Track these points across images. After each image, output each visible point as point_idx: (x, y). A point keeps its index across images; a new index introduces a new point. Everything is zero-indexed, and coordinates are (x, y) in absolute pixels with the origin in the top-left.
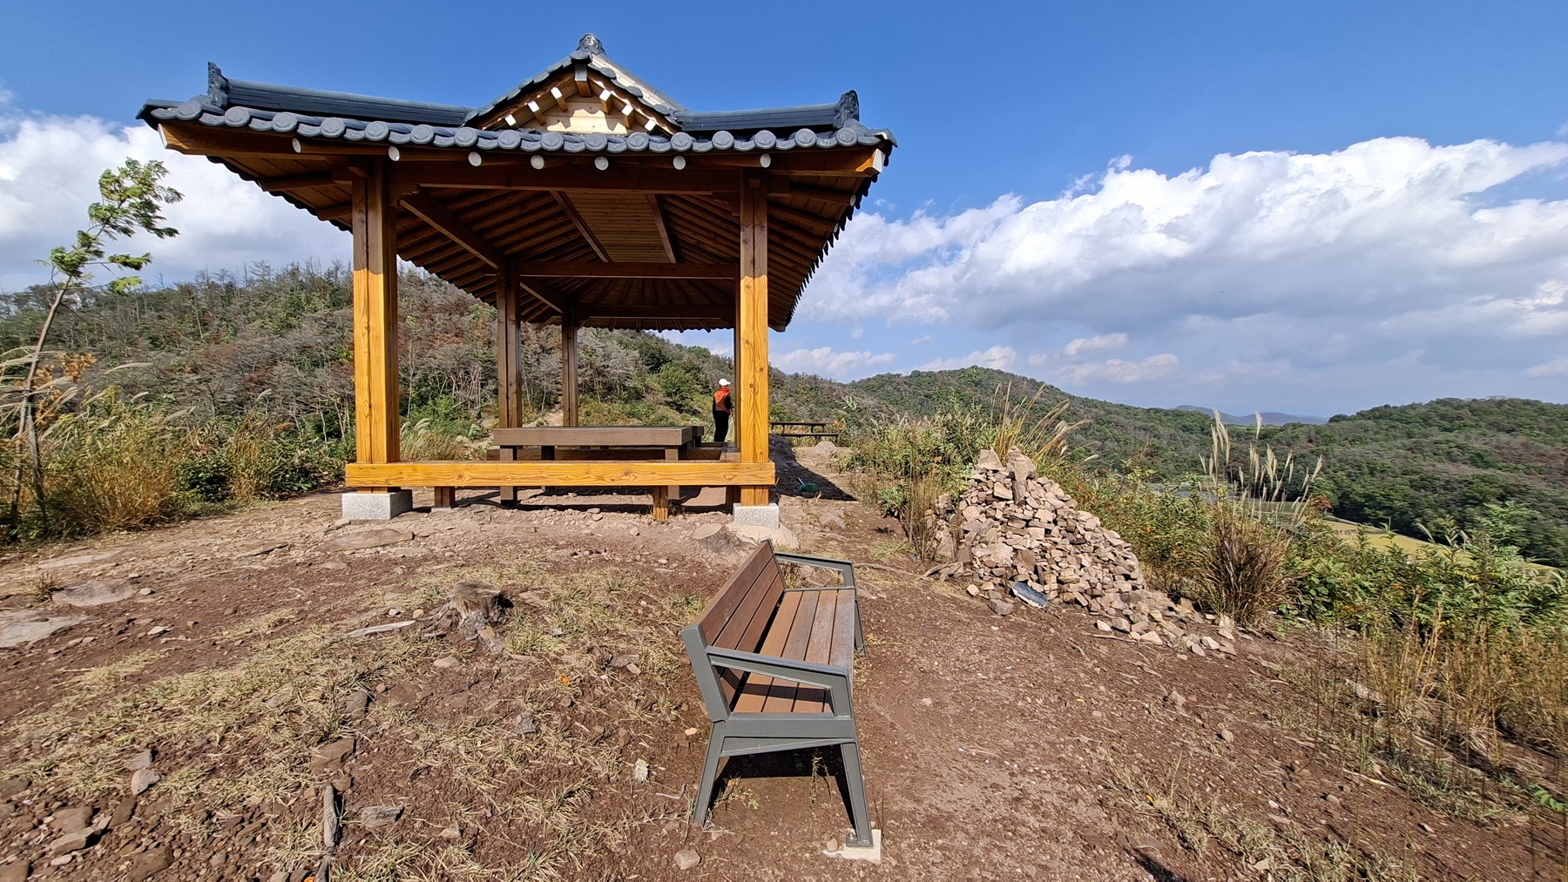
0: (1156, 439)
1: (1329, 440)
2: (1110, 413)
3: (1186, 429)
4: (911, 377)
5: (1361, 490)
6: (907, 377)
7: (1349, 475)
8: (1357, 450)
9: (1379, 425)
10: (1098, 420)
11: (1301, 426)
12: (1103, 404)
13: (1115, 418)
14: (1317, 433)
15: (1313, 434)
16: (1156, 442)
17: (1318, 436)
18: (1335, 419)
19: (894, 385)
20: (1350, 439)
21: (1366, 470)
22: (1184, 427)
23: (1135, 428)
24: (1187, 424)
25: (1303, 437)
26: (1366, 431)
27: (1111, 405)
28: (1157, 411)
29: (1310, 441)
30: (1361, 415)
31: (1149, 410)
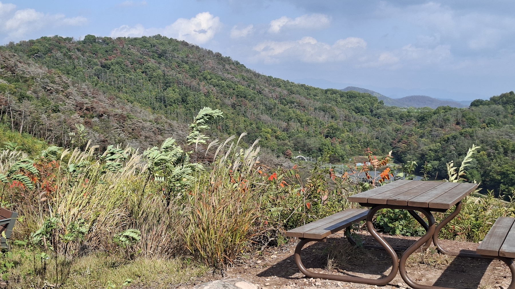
0: (333, 120)
1: (472, 123)
2: (292, 92)
3: (358, 110)
4: (84, 42)
5: (499, 169)
6: (79, 42)
7: (489, 155)
8: (493, 131)
9: (506, 109)
10: (281, 100)
11: (450, 109)
12: (286, 84)
13: (296, 98)
14: (463, 116)
15: (460, 116)
16: (334, 123)
17: (464, 119)
18: (476, 104)
19: (64, 50)
20: (487, 121)
21: (502, 150)
22: (357, 108)
23: (315, 109)
24: (359, 105)
25: (452, 119)
26: (498, 115)
27: (292, 85)
28: (334, 92)
29: (458, 124)
30: (494, 100)
31: (326, 91)
